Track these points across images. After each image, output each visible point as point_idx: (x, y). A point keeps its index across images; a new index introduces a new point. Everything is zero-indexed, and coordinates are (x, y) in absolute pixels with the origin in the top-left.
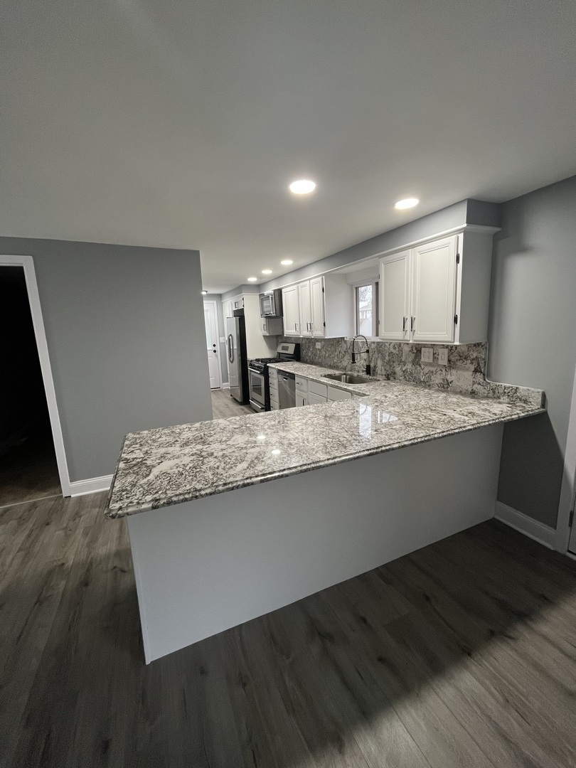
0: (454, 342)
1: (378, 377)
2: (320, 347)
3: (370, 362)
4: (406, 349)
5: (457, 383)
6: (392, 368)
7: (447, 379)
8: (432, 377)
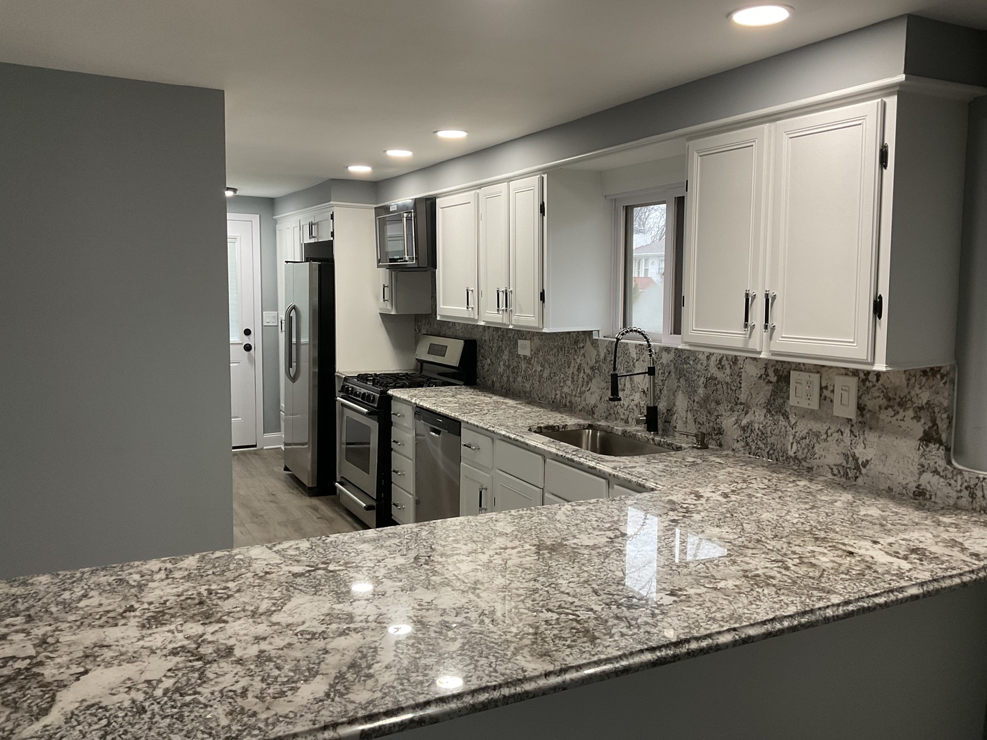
0: (873, 364)
1: (678, 440)
2: (527, 353)
3: (656, 398)
4: (752, 371)
5: (880, 468)
6: (713, 418)
7: (854, 456)
8: (816, 449)
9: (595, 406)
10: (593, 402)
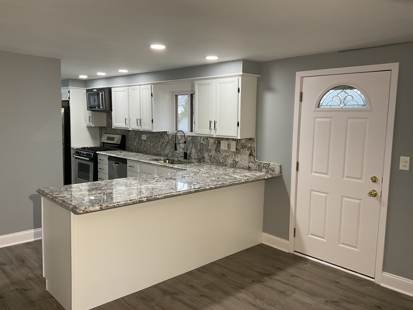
0: (237, 137)
1: (193, 161)
2: (145, 139)
3: (187, 150)
4: (212, 141)
5: (241, 163)
6: (202, 154)
7: (235, 161)
8: (227, 160)
9: (168, 154)
10: (167, 153)
